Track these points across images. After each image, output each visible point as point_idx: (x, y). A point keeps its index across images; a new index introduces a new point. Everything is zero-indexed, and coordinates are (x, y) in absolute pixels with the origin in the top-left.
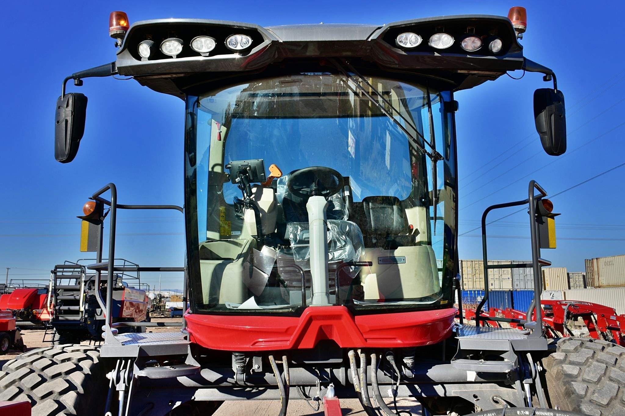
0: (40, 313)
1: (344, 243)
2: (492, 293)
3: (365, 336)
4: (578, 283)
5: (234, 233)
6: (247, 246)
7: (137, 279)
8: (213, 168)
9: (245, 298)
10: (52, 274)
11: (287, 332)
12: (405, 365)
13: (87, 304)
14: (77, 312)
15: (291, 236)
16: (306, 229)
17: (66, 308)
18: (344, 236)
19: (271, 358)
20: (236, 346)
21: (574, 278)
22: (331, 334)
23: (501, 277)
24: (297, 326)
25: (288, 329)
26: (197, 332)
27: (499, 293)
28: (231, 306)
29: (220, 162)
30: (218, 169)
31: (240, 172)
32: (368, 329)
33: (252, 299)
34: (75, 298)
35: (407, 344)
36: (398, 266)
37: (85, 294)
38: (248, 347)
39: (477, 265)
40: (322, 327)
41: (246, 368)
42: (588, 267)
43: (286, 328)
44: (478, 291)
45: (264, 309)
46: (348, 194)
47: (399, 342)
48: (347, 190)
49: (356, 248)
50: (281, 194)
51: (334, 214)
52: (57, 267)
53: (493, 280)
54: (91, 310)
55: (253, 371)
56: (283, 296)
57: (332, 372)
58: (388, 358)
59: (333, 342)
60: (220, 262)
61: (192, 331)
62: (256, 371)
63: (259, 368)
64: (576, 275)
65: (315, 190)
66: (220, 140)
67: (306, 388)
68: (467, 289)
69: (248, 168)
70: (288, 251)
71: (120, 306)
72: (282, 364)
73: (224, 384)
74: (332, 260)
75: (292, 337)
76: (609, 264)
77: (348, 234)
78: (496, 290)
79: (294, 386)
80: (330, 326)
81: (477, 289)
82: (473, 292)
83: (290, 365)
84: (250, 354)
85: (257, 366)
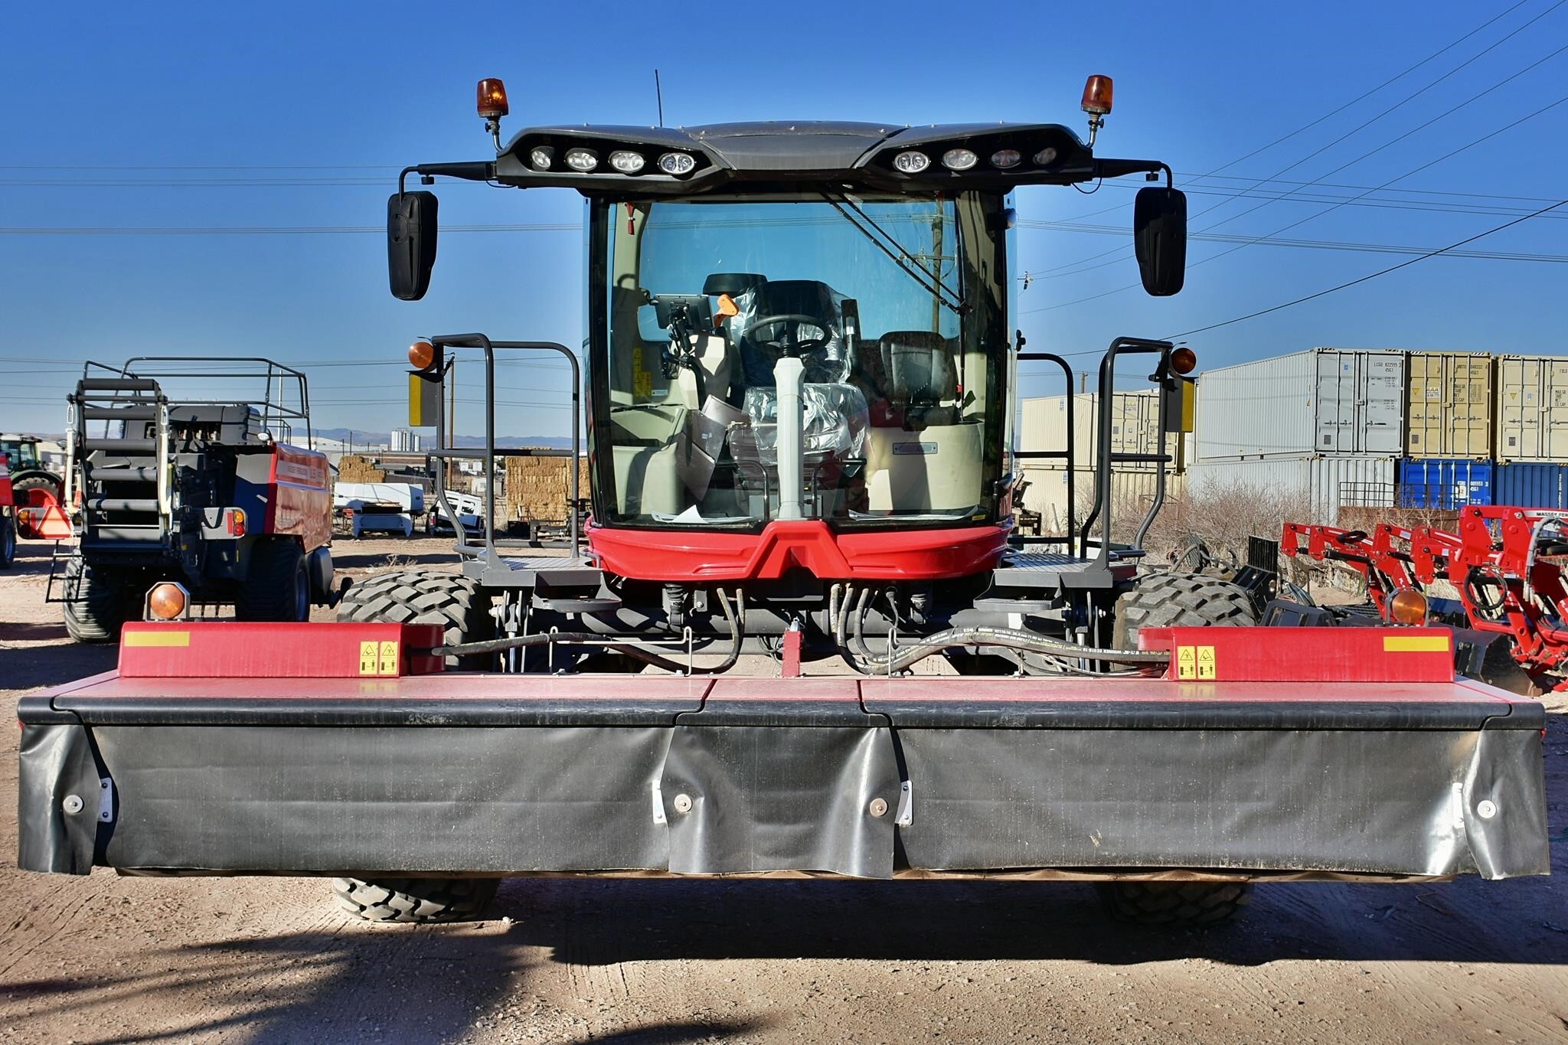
0: (40, 519)
1: (835, 424)
2: (1510, 471)
3: (850, 563)
5: (657, 393)
6: (682, 421)
7: (300, 416)
8: (620, 281)
9: (682, 506)
10: (70, 405)
11: (742, 555)
12: (913, 606)
13: (178, 493)
14: (151, 518)
15: (753, 411)
16: (773, 399)
17: (117, 504)
18: (835, 412)
19: (720, 591)
20: (671, 574)
22: (804, 561)
23: (1547, 415)
24: (756, 548)
25: (743, 552)
26: (610, 555)
27: (1537, 474)
28: (661, 517)
29: (632, 271)
30: (629, 284)
31: (674, 315)
32: (855, 554)
33: (694, 508)
34: (142, 477)
35: (911, 575)
36: (924, 458)
37: (170, 466)
38: (688, 575)
39: (1463, 373)
40: (792, 550)
41: (685, 607)
43: (741, 549)
44: (1461, 464)
45: (710, 524)
46: (853, 332)
47: (900, 571)
48: (850, 326)
49: (853, 431)
50: (738, 328)
51: (825, 367)
52: (84, 385)
53: (1517, 425)
54: (188, 510)
55: (695, 611)
56: (738, 501)
57: (809, 615)
58: (888, 594)
59: (807, 569)
60: (641, 449)
61: (602, 554)
62: (698, 611)
63: (702, 606)
65: (788, 347)
66: (633, 233)
67: (771, 639)
68: (1421, 456)
69: (685, 308)
70: (747, 433)
71: (265, 500)
72: (736, 602)
73: (652, 630)
74: (816, 449)
75: (749, 562)
77: (842, 408)
78: (1525, 460)
79: (754, 635)
80: (802, 549)
81: (1457, 457)
82: (1440, 467)
83: (748, 605)
84: (689, 587)
85: (700, 603)
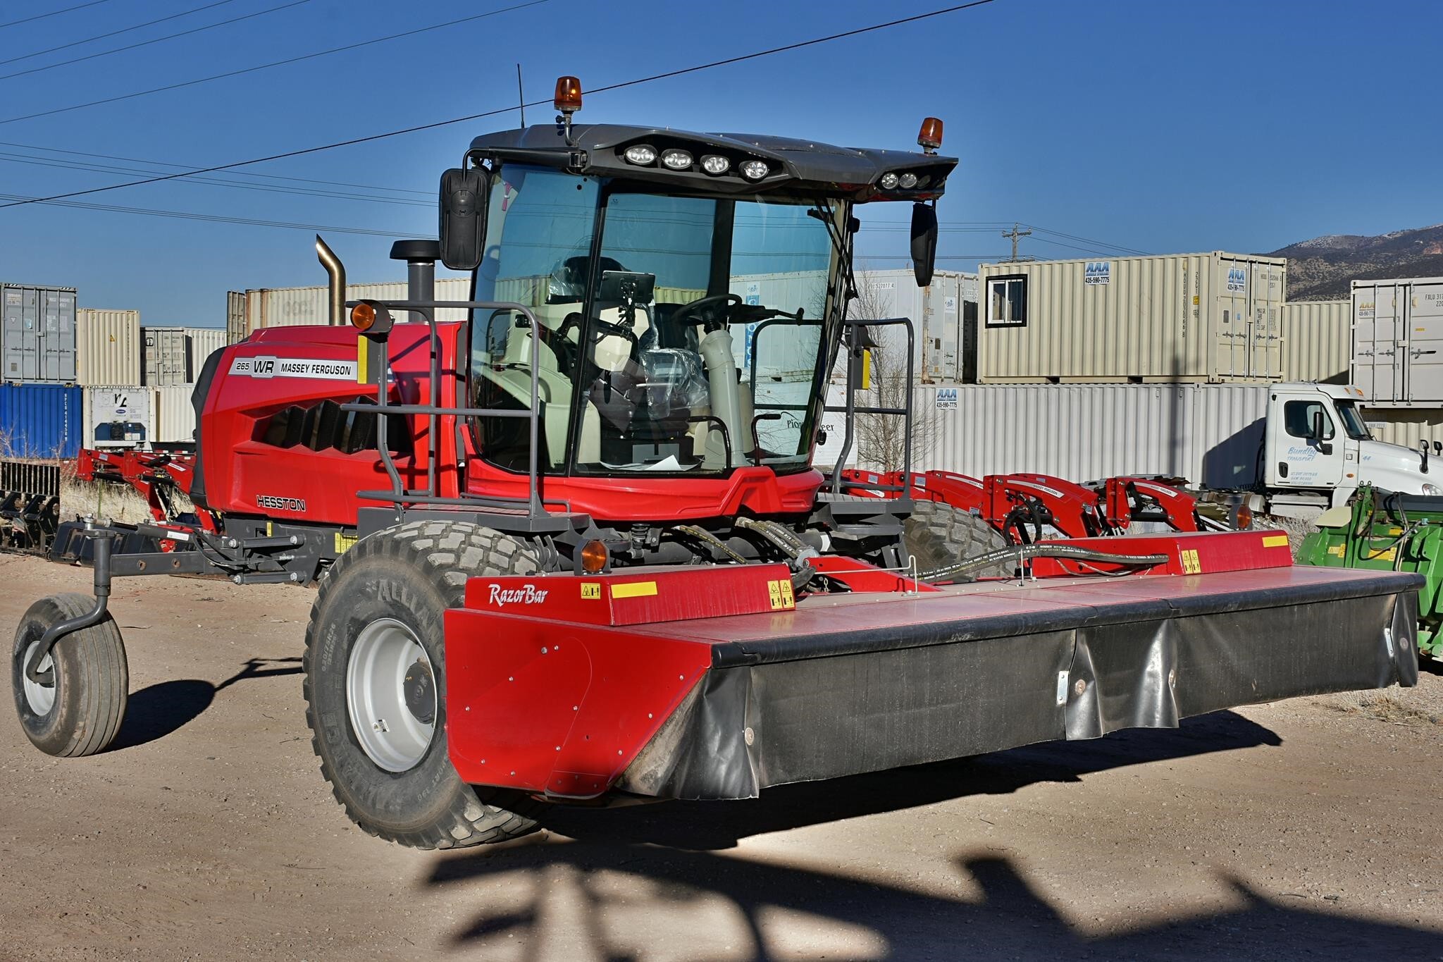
3: (782, 501)
4: (168, 363)
20: (657, 515)
21: (160, 346)
24: (729, 490)
31: (624, 290)
38: (673, 515)
42: (234, 315)
63: (656, 542)
64: (167, 338)
69: (634, 284)
75: (723, 502)
76: (297, 311)
85: (654, 539)
